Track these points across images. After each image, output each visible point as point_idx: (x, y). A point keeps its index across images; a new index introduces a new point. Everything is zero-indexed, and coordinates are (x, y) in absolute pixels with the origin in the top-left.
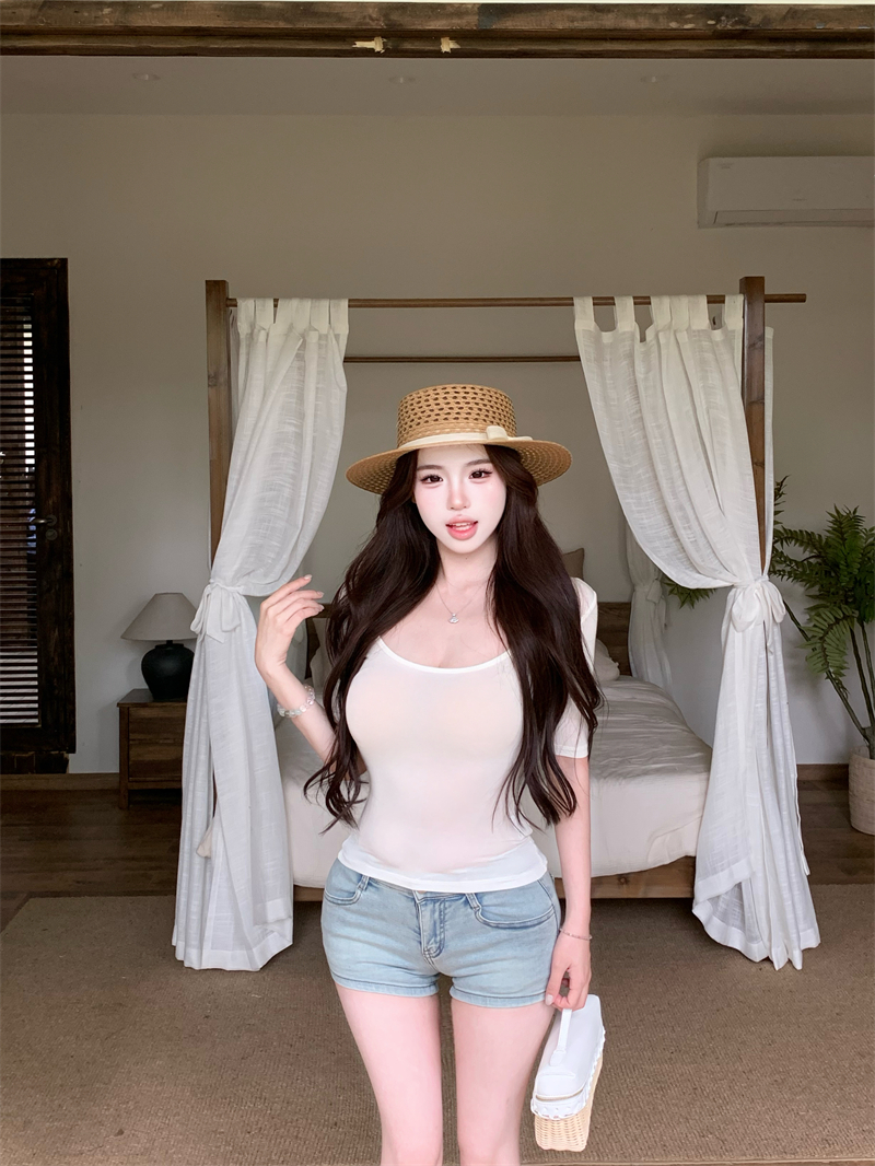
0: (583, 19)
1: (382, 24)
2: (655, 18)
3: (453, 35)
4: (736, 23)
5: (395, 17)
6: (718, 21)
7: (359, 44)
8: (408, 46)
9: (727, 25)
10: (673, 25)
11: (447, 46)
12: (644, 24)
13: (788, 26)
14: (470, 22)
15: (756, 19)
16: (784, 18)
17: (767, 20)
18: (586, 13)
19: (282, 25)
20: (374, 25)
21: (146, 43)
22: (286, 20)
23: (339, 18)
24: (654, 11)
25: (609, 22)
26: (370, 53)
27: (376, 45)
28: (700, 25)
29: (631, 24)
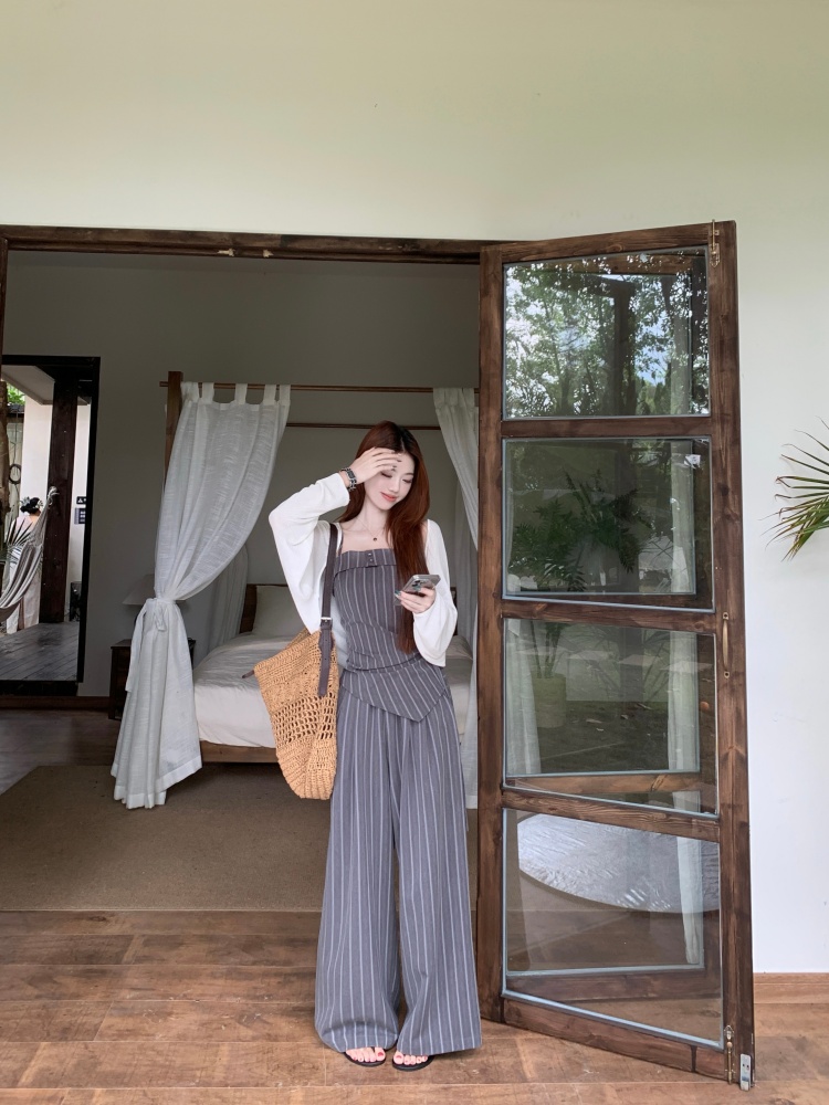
0: (334, 244)
1: (231, 243)
2: (371, 244)
3: (269, 249)
4: (413, 248)
5: (238, 240)
6: (404, 246)
7: (221, 252)
8: (246, 253)
9: (407, 248)
10: (381, 248)
11: (267, 254)
12: (366, 247)
13: (439, 250)
14: (276, 244)
15: (423, 247)
16: (437, 246)
17: (428, 247)
18: (336, 241)
19: (180, 242)
20: (227, 243)
21: (111, 249)
22: (182, 240)
23: (210, 239)
24: (370, 241)
25: (347, 245)
26: (228, 255)
27: (230, 252)
28: (395, 248)
29: (359, 247)
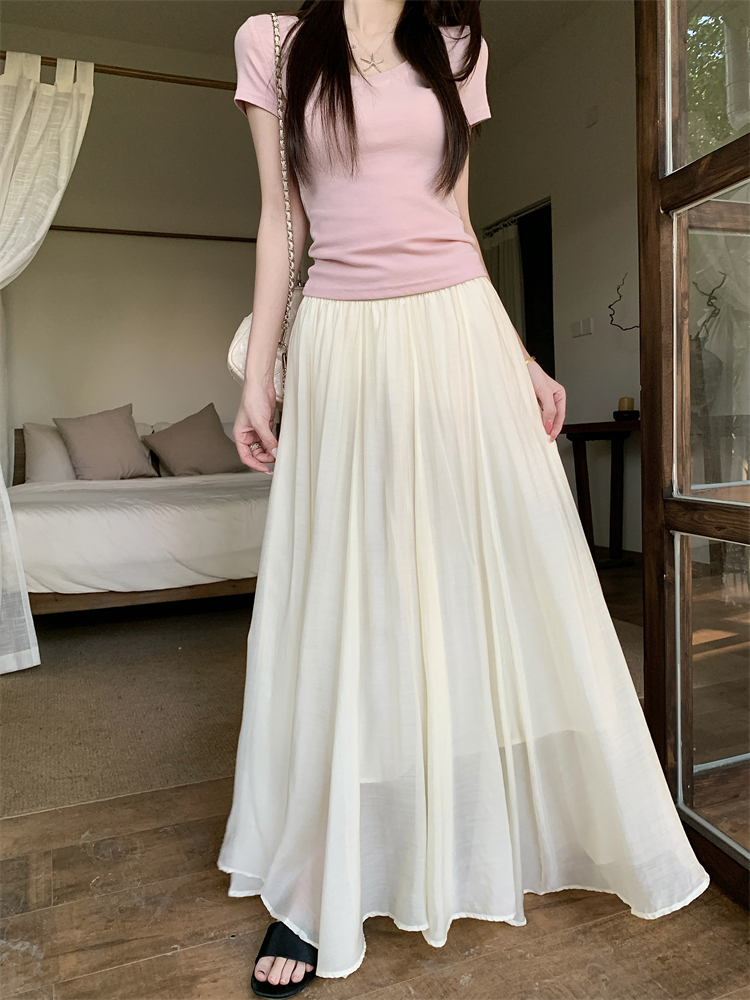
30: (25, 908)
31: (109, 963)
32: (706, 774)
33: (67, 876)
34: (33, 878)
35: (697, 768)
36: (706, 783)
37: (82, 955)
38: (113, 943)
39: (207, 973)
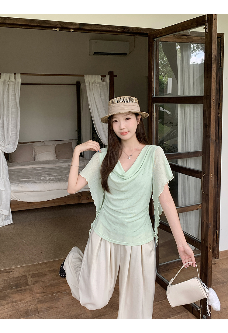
0: (100, 28)
1: (60, 26)
3: (73, 29)
4: (127, 30)
5: (62, 25)
6: (124, 30)
7: (54, 29)
8: (64, 30)
9: (126, 31)
10: (116, 30)
11: (72, 31)
12: (111, 29)
15: (131, 30)
16: (136, 30)
17: (133, 30)
18: (100, 27)
19: (39, 25)
20: (58, 26)
22: (40, 24)
23: (51, 24)
24: (113, 27)
25: (104, 29)
27: (57, 29)
28: (121, 31)
29: (108, 29)
30: (28, 285)
31: (45, 296)
32: (162, 266)
33: (34, 280)
34: (28, 280)
35: (160, 265)
36: (162, 267)
37: (40, 294)
38: (45, 292)
39: (61, 298)
